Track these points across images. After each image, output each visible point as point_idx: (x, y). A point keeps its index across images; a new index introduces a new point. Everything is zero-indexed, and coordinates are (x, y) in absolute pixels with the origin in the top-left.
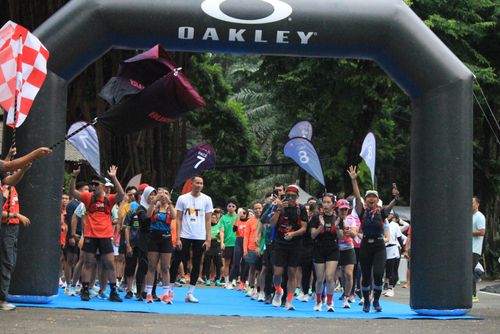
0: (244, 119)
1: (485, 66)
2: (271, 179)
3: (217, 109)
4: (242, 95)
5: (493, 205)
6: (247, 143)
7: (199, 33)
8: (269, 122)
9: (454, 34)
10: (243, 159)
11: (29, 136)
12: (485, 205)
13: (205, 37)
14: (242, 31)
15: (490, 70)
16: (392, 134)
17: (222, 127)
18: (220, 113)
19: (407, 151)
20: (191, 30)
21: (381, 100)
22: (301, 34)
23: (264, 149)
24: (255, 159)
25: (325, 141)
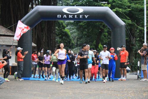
0: (69, 34)
1: (129, 20)
2: (76, 48)
3: (62, 31)
4: (68, 27)
5: (132, 54)
6: (70, 40)
7: (62, 16)
8: (76, 34)
9: (121, 12)
10: (69, 44)
11: (24, 41)
12: (130, 54)
13: (64, 17)
14: (72, 15)
15: (130, 21)
16: (107, 37)
17: (64, 36)
18: (64, 32)
19: (110, 41)
20: (60, 16)
21: (104, 29)
22: (85, 16)
23: (74, 41)
24: (73, 44)
25: (90, 39)
